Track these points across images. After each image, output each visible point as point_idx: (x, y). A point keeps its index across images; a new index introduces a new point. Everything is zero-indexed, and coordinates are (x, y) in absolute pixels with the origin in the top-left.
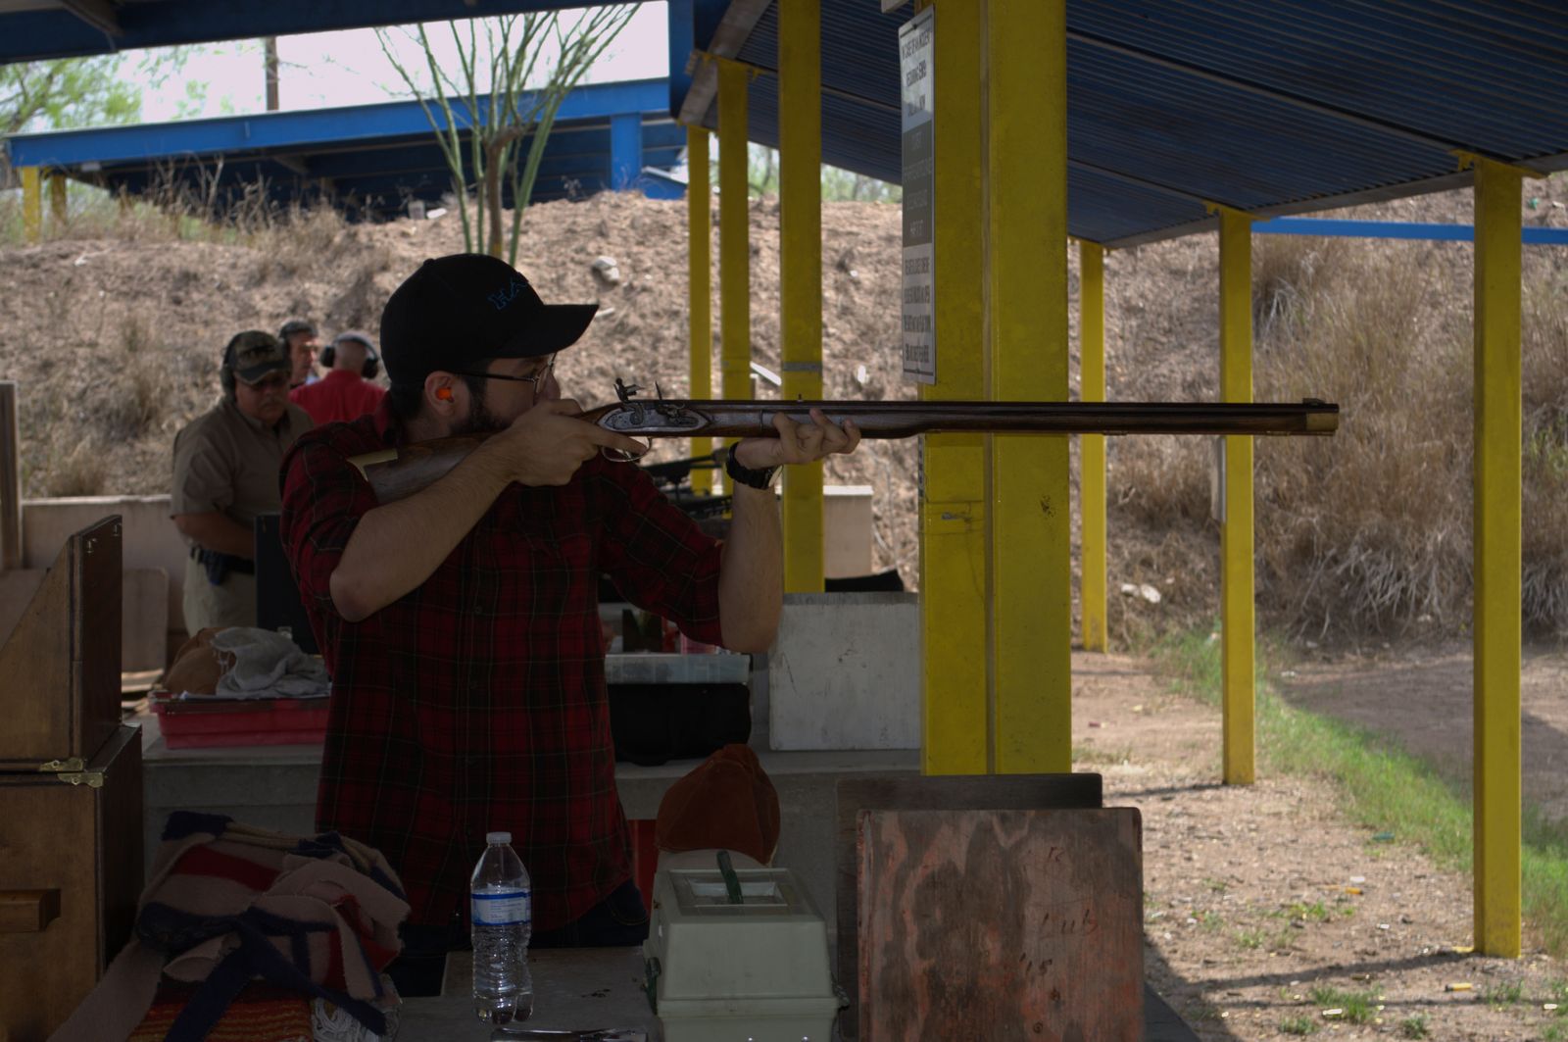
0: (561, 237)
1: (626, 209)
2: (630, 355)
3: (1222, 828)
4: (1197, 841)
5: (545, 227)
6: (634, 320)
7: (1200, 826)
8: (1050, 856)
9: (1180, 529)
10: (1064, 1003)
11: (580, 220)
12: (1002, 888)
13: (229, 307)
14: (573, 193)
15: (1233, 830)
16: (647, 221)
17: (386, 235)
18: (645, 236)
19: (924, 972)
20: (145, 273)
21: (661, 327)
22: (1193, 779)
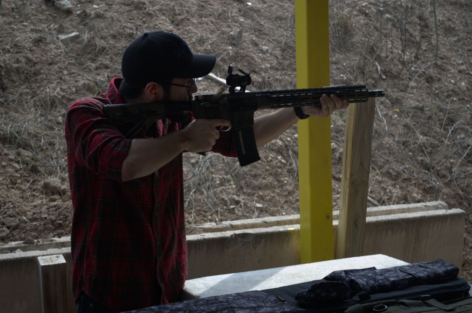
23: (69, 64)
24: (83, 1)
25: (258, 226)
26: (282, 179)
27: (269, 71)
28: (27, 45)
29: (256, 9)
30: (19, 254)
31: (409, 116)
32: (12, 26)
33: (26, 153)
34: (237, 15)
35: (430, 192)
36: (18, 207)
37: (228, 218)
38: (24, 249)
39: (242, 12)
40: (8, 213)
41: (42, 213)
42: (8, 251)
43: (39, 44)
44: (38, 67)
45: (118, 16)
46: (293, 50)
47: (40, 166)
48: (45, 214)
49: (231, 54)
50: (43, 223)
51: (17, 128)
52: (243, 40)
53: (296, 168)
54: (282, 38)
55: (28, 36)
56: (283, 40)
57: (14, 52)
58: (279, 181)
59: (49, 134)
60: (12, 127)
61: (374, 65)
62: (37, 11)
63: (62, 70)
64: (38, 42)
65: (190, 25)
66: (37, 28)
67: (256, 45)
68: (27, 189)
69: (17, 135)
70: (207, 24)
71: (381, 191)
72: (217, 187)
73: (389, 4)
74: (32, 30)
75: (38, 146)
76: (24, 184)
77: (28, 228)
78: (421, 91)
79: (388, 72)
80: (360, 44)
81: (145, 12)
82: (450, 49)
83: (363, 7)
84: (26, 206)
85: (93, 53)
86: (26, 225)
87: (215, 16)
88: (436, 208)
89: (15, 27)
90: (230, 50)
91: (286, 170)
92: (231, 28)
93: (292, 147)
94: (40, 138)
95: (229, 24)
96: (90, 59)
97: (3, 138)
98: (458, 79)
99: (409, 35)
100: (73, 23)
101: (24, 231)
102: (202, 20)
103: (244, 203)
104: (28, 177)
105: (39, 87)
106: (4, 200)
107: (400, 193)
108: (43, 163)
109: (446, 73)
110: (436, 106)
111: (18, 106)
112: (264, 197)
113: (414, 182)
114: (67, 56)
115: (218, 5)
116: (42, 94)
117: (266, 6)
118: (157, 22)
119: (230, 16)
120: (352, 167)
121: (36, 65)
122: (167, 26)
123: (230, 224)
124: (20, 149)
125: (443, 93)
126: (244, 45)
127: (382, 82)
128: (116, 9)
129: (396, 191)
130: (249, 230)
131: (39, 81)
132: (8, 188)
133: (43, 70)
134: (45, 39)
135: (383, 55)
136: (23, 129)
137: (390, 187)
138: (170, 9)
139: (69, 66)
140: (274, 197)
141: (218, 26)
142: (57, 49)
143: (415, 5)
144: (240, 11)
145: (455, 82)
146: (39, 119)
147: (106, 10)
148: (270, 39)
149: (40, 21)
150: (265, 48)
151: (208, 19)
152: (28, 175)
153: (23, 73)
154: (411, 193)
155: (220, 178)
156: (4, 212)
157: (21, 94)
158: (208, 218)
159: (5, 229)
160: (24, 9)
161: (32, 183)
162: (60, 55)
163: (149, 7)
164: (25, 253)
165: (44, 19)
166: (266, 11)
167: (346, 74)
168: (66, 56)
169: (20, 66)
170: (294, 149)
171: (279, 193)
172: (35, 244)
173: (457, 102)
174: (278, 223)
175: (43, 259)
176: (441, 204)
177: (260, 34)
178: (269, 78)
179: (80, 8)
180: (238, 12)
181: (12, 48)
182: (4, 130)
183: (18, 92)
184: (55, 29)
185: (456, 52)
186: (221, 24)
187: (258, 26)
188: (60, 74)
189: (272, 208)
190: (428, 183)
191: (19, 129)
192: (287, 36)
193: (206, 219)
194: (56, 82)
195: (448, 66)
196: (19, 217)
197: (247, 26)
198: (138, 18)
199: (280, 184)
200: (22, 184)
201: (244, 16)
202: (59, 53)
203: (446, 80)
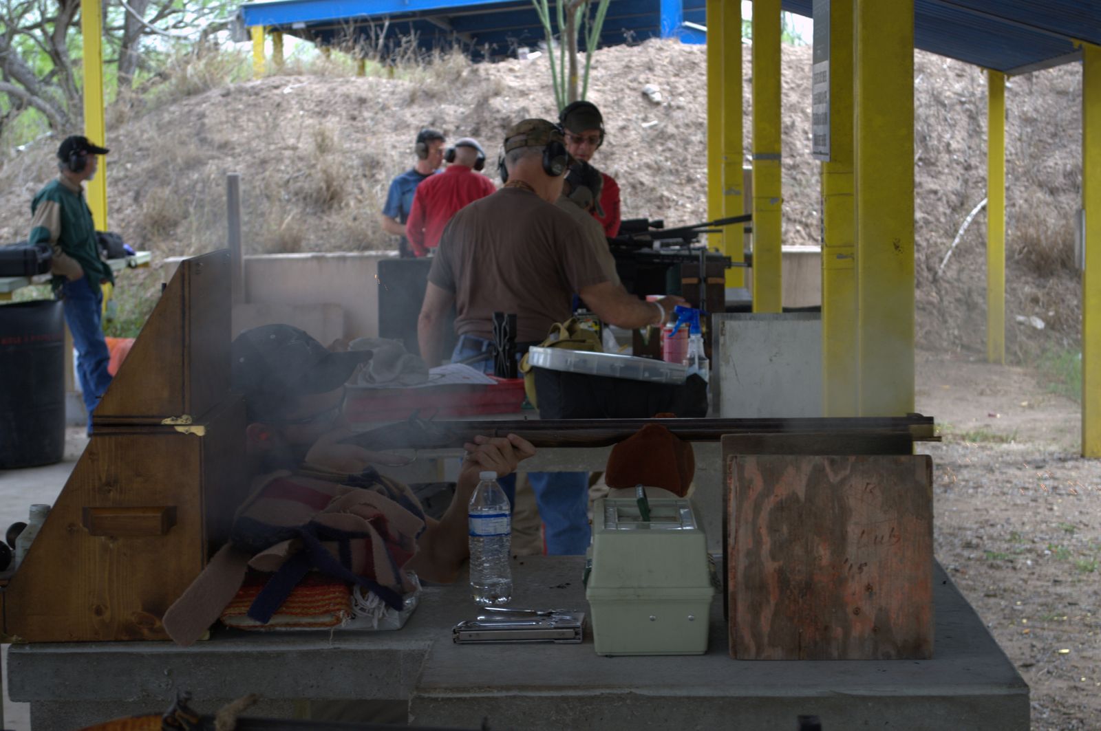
0: (620, 71)
1: (667, 51)
2: (668, 154)
3: (1077, 489)
4: (1058, 497)
5: (609, 64)
6: (671, 129)
7: (1061, 486)
8: (866, 488)
9: (1059, 277)
10: (876, 593)
11: (634, 59)
12: (831, 511)
13: (388, 121)
14: (630, 39)
15: (1086, 489)
16: (682, 59)
17: (499, 71)
18: (680, 70)
19: (775, 571)
20: (331, 98)
21: (690, 134)
22: (1060, 453)
23: (642, 147)
24: (674, 93)
28: (612, 132)
43: (623, 131)
44: (614, 149)
62: (633, 103)
63: (634, 151)
64: (623, 128)
85: (664, 138)
96: (660, 143)
100: (657, 114)
134: (630, 126)
142: (636, 135)
149: (633, 111)
162: (636, 140)
165: (636, 110)
168: (641, 141)
179: (669, 100)
184: (641, 118)
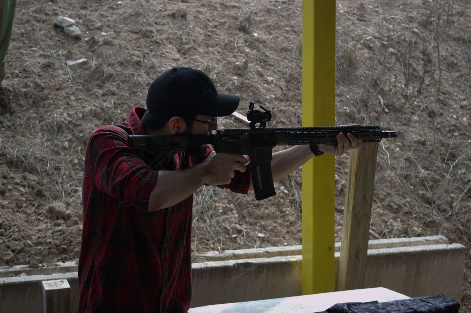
6: (106, 69)
23: (77, 89)
24: (92, 28)
25: (260, 255)
26: (284, 209)
27: (274, 102)
28: (35, 70)
29: (261, 40)
30: (23, 278)
31: (411, 150)
32: (21, 50)
33: (32, 177)
34: (244, 45)
35: (430, 226)
36: (23, 230)
37: (230, 247)
38: (29, 273)
39: (248, 43)
40: (13, 236)
41: (47, 238)
42: (13, 275)
43: (47, 70)
44: (46, 92)
45: (126, 44)
46: (297, 81)
47: (45, 191)
48: (50, 239)
49: (236, 84)
50: (47, 247)
51: (24, 152)
52: (249, 70)
53: (298, 199)
54: (287, 69)
55: (36, 61)
56: (288, 72)
57: (23, 77)
58: (281, 212)
59: (55, 159)
60: (18, 151)
61: (377, 99)
62: (46, 37)
63: (69, 96)
64: (47, 67)
65: (197, 54)
66: (46, 54)
67: (261, 75)
68: (32, 213)
69: (23, 159)
70: (214, 54)
71: (382, 224)
72: (220, 216)
73: (393, 38)
74: (41, 56)
75: (44, 170)
76: (29, 207)
77: (33, 252)
78: (423, 125)
79: (391, 106)
80: (364, 77)
81: (153, 40)
82: (452, 84)
83: (367, 40)
84: (31, 230)
85: (101, 79)
86: (30, 249)
87: (222, 46)
88: (437, 242)
89: (24, 52)
90: (236, 80)
91: (288, 201)
92: (237, 58)
93: (295, 178)
94: (46, 163)
95: (235, 54)
96: (97, 85)
97: (9, 162)
98: (460, 115)
99: (413, 69)
100: (82, 50)
101: (29, 255)
102: (208, 50)
103: (246, 233)
104: (33, 201)
105: (46, 112)
106: (9, 223)
107: (401, 226)
108: (48, 187)
109: (448, 108)
110: (438, 140)
111: (25, 130)
112: (266, 226)
113: (414, 215)
114: (75, 82)
115: (224, 35)
116: (49, 119)
117: (271, 37)
118: (164, 50)
119: (236, 46)
120: (355, 199)
121: (44, 90)
122: (174, 55)
123: (233, 253)
124: (26, 173)
125: (445, 127)
126: (250, 76)
127: (385, 116)
128: (124, 36)
129: (397, 225)
130: (252, 259)
131: (47, 106)
132: (14, 211)
133: (51, 95)
134: (54, 64)
135: (387, 88)
136: (30, 153)
137: (391, 221)
138: (177, 38)
139: (77, 92)
140: (276, 227)
141: (224, 56)
142: (65, 74)
143: (419, 40)
144: (246, 41)
145: (457, 117)
146: (46, 144)
147: (114, 38)
148: (275, 70)
149: (49, 46)
150: (270, 79)
151: (214, 48)
152: (33, 199)
153: (31, 98)
154: (412, 227)
155: (222, 207)
156: (10, 235)
157: (28, 119)
158: (210, 247)
159: (9, 252)
160: (34, 34)
161: (37, 207)
162: (67, 81)
163: (156, 35)
164: (29, 277)
165: (52, 45)
166: (271, 42)
167: (349, 107)
168: (73, 82)
169: (29, 90)
170: (296, 180)
171: (281, 223)
172: (40, 268)
173: (459, 137)
174: (281, 254)
175: (47, 284)
176: (442, 239)
177: (265, 65)
178: (273, 108)
179: (89, 35)
180: (244, 43)
181: (20, 72)
182: (11, 153)
183: (25, 116)
184: (63, 55)
185: (458, 88)
186: (227, 54)
187: (263, 57)
188: (68, 100)
189: (273, 239)
190: (428, 217)
191: (25, 153)
192: (292, 68)
193: (208, 247)
194: (63, 107)
195: (450, 101)
196: (24, 241)
197: (253, 56)
198: (145, 46)
199: (282, 214)
200: (27, 208)
201: (250, 47)
202: (67, 79)
203: (448, 115)
